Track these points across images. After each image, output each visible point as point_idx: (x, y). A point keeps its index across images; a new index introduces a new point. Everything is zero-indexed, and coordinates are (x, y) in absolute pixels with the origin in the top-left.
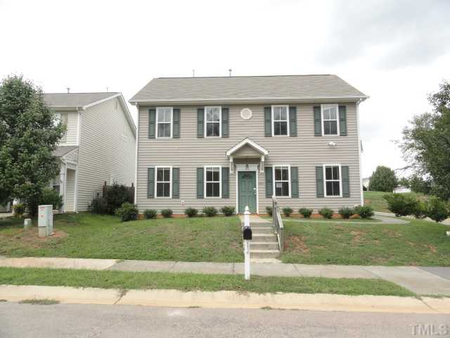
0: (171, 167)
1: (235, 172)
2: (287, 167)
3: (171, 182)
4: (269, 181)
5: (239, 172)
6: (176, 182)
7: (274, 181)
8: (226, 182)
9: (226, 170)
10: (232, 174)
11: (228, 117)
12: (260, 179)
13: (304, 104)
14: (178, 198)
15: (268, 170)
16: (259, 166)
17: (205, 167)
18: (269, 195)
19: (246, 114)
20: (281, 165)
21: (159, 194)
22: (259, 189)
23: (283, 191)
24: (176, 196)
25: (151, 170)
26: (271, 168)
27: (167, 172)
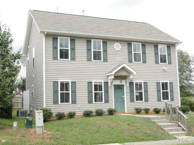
0: (70, 81)
1: (112, 85)
2: (142, 82)
3: (70, 92)
4: (132, 91)
5: (114, 85)
6: (74, 92)
7: (135, 91)
8: (107, 92)
9: (106, 83)
10: (110, 87)
11: (106, 48)
12: (126, 90)
13: (150, 43)
14: (76, 103)
15: (131, 84)
16: (126, 82)
17: (93, 81)
18: (132, 100)
19: (117, 46)
20: (138, 81)
21: (62, 101)
22: (126, 96)
23: (140, 98)
24: (74, 102)
25: (55, 83)
26: (133, 83)
27: (67, 84)
